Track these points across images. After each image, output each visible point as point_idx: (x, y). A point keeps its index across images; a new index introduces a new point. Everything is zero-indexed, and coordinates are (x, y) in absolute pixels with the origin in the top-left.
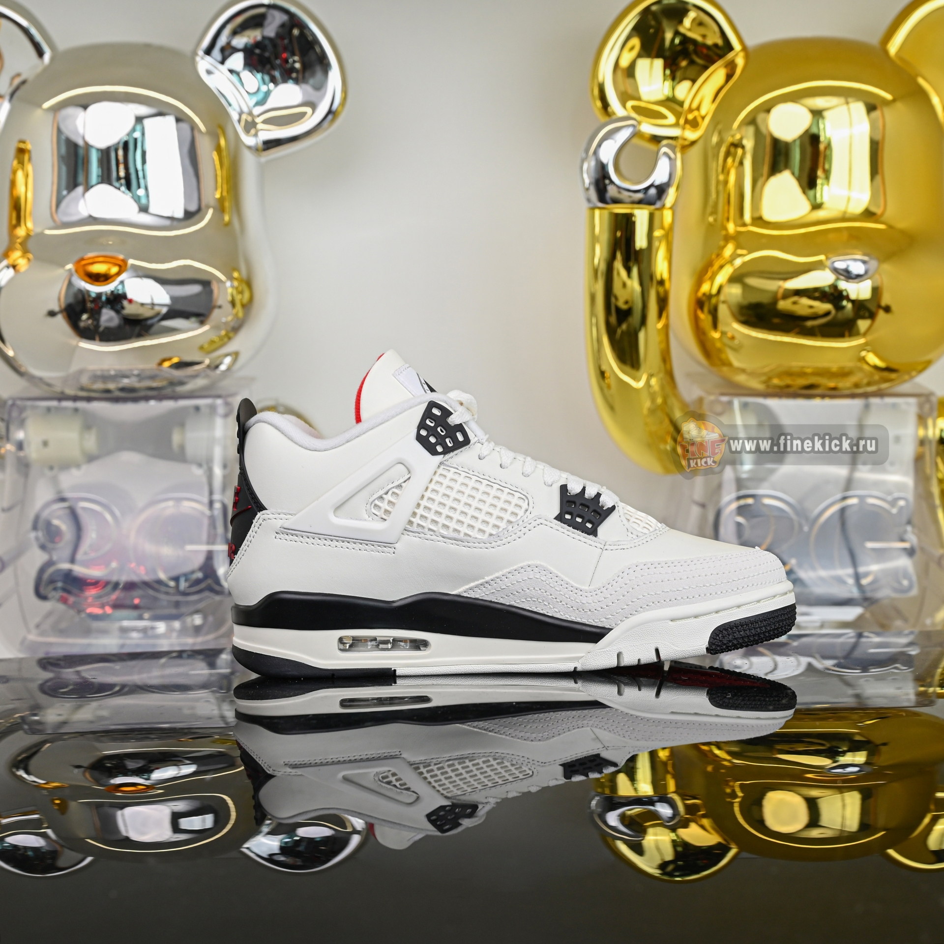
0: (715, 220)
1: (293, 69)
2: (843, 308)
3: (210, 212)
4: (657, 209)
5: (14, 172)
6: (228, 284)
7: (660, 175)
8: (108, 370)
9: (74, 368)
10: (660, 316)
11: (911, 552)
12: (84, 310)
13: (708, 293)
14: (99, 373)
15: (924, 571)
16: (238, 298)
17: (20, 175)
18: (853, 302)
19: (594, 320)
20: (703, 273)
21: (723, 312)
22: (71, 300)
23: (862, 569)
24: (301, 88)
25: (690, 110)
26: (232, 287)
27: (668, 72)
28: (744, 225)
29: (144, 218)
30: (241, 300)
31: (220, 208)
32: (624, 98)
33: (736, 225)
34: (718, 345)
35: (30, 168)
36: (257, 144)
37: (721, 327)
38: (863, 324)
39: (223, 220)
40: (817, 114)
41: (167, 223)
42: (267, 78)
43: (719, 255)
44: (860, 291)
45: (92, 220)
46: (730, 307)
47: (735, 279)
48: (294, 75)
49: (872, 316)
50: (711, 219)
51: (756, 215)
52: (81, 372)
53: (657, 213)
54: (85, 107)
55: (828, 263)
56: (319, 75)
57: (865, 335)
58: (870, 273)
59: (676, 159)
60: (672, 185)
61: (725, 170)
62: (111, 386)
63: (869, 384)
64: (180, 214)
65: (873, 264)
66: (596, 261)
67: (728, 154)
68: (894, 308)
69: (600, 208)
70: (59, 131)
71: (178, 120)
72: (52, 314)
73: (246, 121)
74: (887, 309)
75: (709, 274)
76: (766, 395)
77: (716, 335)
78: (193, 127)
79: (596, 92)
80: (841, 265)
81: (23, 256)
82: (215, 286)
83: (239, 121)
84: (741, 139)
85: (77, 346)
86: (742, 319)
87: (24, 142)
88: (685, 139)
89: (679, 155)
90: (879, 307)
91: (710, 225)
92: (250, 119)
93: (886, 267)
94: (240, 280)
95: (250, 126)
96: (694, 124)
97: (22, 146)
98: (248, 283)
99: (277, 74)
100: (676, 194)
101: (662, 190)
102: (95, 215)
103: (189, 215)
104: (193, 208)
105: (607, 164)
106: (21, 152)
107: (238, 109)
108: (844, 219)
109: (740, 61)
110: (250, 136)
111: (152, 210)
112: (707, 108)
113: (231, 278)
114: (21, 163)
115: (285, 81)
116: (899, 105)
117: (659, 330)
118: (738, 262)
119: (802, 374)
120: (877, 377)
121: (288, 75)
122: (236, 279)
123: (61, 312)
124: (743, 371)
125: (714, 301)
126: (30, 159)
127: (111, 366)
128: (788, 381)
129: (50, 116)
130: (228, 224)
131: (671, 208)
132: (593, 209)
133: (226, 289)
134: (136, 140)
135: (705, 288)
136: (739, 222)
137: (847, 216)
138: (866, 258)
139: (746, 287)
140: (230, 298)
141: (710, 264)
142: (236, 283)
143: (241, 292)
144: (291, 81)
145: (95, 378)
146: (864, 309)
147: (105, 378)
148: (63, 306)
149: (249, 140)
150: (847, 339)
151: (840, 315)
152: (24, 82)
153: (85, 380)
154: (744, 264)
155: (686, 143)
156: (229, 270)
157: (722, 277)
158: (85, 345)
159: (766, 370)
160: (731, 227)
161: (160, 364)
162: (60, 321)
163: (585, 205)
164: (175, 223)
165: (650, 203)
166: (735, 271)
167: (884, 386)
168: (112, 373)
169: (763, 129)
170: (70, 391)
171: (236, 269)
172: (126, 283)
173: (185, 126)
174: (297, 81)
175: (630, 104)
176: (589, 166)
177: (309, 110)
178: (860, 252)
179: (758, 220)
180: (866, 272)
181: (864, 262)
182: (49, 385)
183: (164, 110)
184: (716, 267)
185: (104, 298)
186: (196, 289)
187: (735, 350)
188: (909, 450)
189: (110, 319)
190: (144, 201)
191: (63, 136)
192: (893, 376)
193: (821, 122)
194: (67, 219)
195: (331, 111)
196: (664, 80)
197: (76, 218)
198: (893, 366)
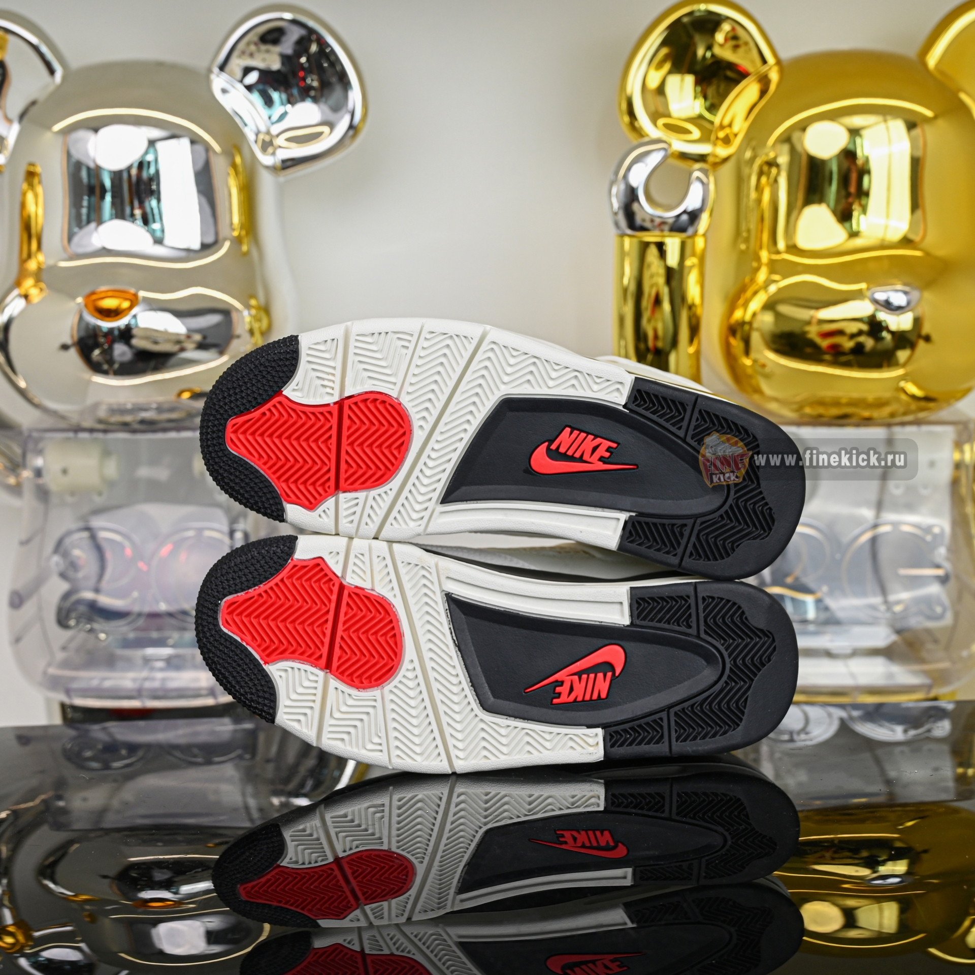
1: (310, 88)
2: (882, 339)
3: (227, 245)
4: (689, 237)
5: (24, 194)
6: (246, 313)
7: (692, 201)
8: (125, 404)
9: (90, 401)
10: (691, 341)
11: (944, 580)
12: (97, 345)
13: (741, 321)
14: (115, 407)
15: (958, 599)
16: (256, 326)
17: (30, 196)
18: (893, 333)
19: (623, 343)
21: (756, 339)
22: (83, 334)
23: (892, 598)
24: (319, 107)
25: (722, 127)
26: (250, 314)
27: (699, 89)
28: (778, 252)
29: (159, 250)
30: (260, 328)
31: (238, 241)
33: (770, 252)
34: (749, 371)
35: (39, 190)
36: (275, 163)
37: (753, 355)
38: (902, 355)
39: (241, 249)
40: (854, 132)
41: (183, 254)
42: (284, 96)
43: (753, 280)
45: (106, 252)
46: (763, 336)
47: (769, 306)
48: (312, 93)
49: (912, 346)
52: (96, 406)
53: (689, 242)
54: (96, 130)
56: (338, 91)
57: (904, 365)
59: (708, 184)
60: (705, 211)
61: (759, 188)
62: (128, 418)
63: (905, 414)
64: (196, 246)
65: (915, 295)
66: (626, 281)
67: (761, 173)
68: (934, 337)
69: (629, 236)
70: (69, 155)
71: (193, 142)
72: (65, 347)
73: (263, 141)
74: (927, 339)
75: (741, 301)
76: (799, 424)
77: (748, 362)
78: (208, 148)
79: (624, 106)
80: (881, 296)
81: (35, 286)
82: (234, 315)
83: (256, 142)
84: (775, 158)
85: (89, 382)
87: (32, 164)
88: (716, 156)
89: (712, 179)
90: (920, 336)
92: (267, 138)
94: (258, 308)
95: (267, 146)
96: (727, 141)
97: (32, 169)
98: (266, 309)
99: (295, 91)
100: (709, 220)
101: (694, 216)
102: (109, 246)
103: (206, 247)
104: (210, 239)
105: (637, 188)
106: (31, 175)
107: (255, 129)
109: (774, 76)
110: (268, 155)
111: (167, 241)
113: (248, 307)
114: (31, 186)
115: (303, 100)
116: (941, 122)
117: (690, 355)
118: (773, 289)
119: (836, 403)
120: (914, 406)
121: (305, 93)
122: (253, 307)
123: (74, 344)
125: (747, 327)
126: (40, 182)
127: (128, 400)
128: (821, 410)
129: (60, 140)
130: (246, 254)
131: (704, 235)
132: (623, 235)
133: (243, 318)
134: (149, 163)
135: (738, 315)
136: (773, 249)
137: (886, 243)
138: (907, 289)
139: (778, 316)
140: (247, 327)
141: (743, 289)
142: (253, 312)
143: (259, 320)
144: (309, 99)
145: (113, 411)
147: (123, 411)
148: (76, 338)
149: (267, 160)
150: (885, 369)
151: (880, 346)
152: (34, 103)
153: (102, 413)
156: (246, 297)
157: (756, 304)
158: (99, 379)
159: (798, 399)
161: (179, 394)
162: (73, 354)
163: (613, 232)
164: (192, 255)
165: (682, 230)
166: (770, 298)
167: (921, 415)
168: (129, 406)
169: (799, 148)
170: (87, 424)
171: (253, 296)
172: (139, 317)
173: (199, 148)
174: (315, 100)
175: (661, 122)
176: (618, 190)
179: (793, 248)
181: (906, 293)
182: (63, 417)
183: (177, 132)
184: (749, 293)
185: (116, 333)
186: (214, 319)
187: (767, 376)
188: (945, 474)
189: (123, 354)
190: (158, 234)
191: (73, 160)
192: (931, 405)
193: (858, 140)
194: (80, 250)
195: (351, 127)
196: (695, 98)
197: (89, 249)
198: (932, 394)
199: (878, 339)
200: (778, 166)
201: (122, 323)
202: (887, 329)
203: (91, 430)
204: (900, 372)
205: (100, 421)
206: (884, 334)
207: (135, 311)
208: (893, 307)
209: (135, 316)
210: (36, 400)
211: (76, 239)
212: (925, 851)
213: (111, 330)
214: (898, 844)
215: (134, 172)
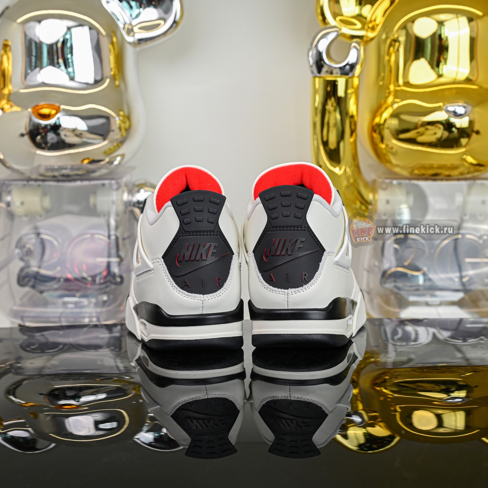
0: (384, 84)
2: (453, 132)
3: (108, 81)
4: (350, 78)
5: (2, 56)
6: (117, 118)
7: (352, 58)
8: (54, 166)
9: (36, 164)
10: (351, 135)
12: (38, 134)
13: (378, 123)
14: (49, 167)
16: (123, 125)
17: (5, 58)
18: (458, 129)
20: (376, 112)
21: (387, 133)
22: (31, 128)
24: (157, 10)
25: (371, 22)
26: (119, 119)
27: (358, 1)
28: (399, 86)
29: (72, 84)
30: (124, 127)
31: (113, 78)
32: (335, 15)
33: (395, 86)
34: (384, 151)
35: (10, 54)
36: (135, 41)
37: (385, 141)
38: (464, 141)
39: (115, 83)
40: (441, 23)
41: (84, 86)
42: (138, 4)
43: (385, 102)
44: (462, 123)
45: (44, 84)
46: (391, 132)
47: (393, 116)
48: (153, 3)
49: (469, 136)
50: (381, 83)
51: (406, 81)
52: (39, 167)
53: (350, 80)
54: (40, 22)
55: (444, 108)
56: (168, 2)
57: (465, 146)
58: (468, 113)
59: (360, 49)
60: (358, 64)
61: (389, 54)
62: (56, 174)
63: (468, 173)
65: (469, 108)
66: (316, 105)
67: (391, 45)
68: (481, 131)
69: (319, 77)
70: (26, 35)
71: (90, 29)
72: (22, 135)
73: (128, 28)
74: (478, 133)
75: (379, 113)
76: (410, 179)
77: (383, 146)
78: (99, 32)
79: (319, 11)
80: (451, 109)
81: (7, 103)
82: (111, 119)
83: (124, 29)
84: (398, 37)
85: (35, 154)
86: (397, 137)
87: (6, 40)
88: (367, 37)
89: (362, 47)
90: (473, 131)
91: (381, 87)
92: (130, 27)
93: (477, 109)
94: (124, 116)
95: (130, 31)
96: (373, 29)
97: (6, 43)
98: (128, 117)
99: (144, 2)
100: (361, 69)
101: (353, 67)
103: (97, 82)
104: (99, 78)
105: (322, 52)
106: (6, 46)
107: (123, 22)
108: (454, 82)
110: (130, 36)
111: (76, 79)
112: (380, 20)
113: (118, 115)
114: (6, 51)
115: (148, 6)
116: (486, 18)
117: (351, 143)
118: (396, 106)
119: (431, 167)
120: (472, 169)
121: (150, 3)
122: (121, 116)
123: (27, 134)
124: (398, 166)
125: (382, 127)
126: (10, 50)
127: (56, 164)
128: (423, 172)
129: (20, 27)
130: (118, 86)
131: (358, 77)
132: (315, 77)
133: (116, 121)
134: (67, 39)
135: (377, 120)
136: (396, 84)
137: (457, 81)
138: (465, 105)
139: (400, 120)
140: (118, 126)
141: (380, 107)
142: (121, 118)
143: (124, 123)
144: (152, 6)
145: (48, 169)
146: (464, 133)
147: (53, 170)
148: (28, 130)
149: (130, 39)
150: (455, 149)
151: (452, 136)
152: (7, 8)
153: (42, 171)
154: (399, 107)
155: (368, 39)
156: (118, 110)
157: (386, 114)
158: (40, 152)
159: (411, 165)
160: (392, 87)
161: (82, 161)
162: (27, 139)
163: (310, 76)
164: (89, 86)
165: (347, 74)
166: (394, 111)
167: (476, 174)
168: (56, 167)
169: (410, 32)
170: (34, 177)
171: (122, 110)
172: (61, 119)
173: (94, 32)
174: (155, 7)
175: (338, 18)
176: (313, 53)
177: (162, 22)
178: (462, 102)
179: (407, 84)
180: (466, 112)
181: (464, 107)
182: (22, 173)
183: (82, 23)
184: (383, 109)
185: (49, 127)
186: (101, 121)
187: (393, 154)
189: (52, 139)
190: (72, 75)
191: (28, 38)
192: (481, 168)
193: (443, 28)
194: (31, 84)
195: (175, 22)
196: (356, 5)
197: (36, 83)
198: (481, 163)
199: (450, 132)
200: (399, 42)
201: (52, 121)
202: (455, 126)
203: (36, 180)
204: (462, 150)
205: (41, 175)
206: (454, 129)
207: (58, 115)
208: (457, 115)
209: (58, 118)
210: (8, 165)
211: (29, 77)
213: (46, 126)
215: (60, 45)
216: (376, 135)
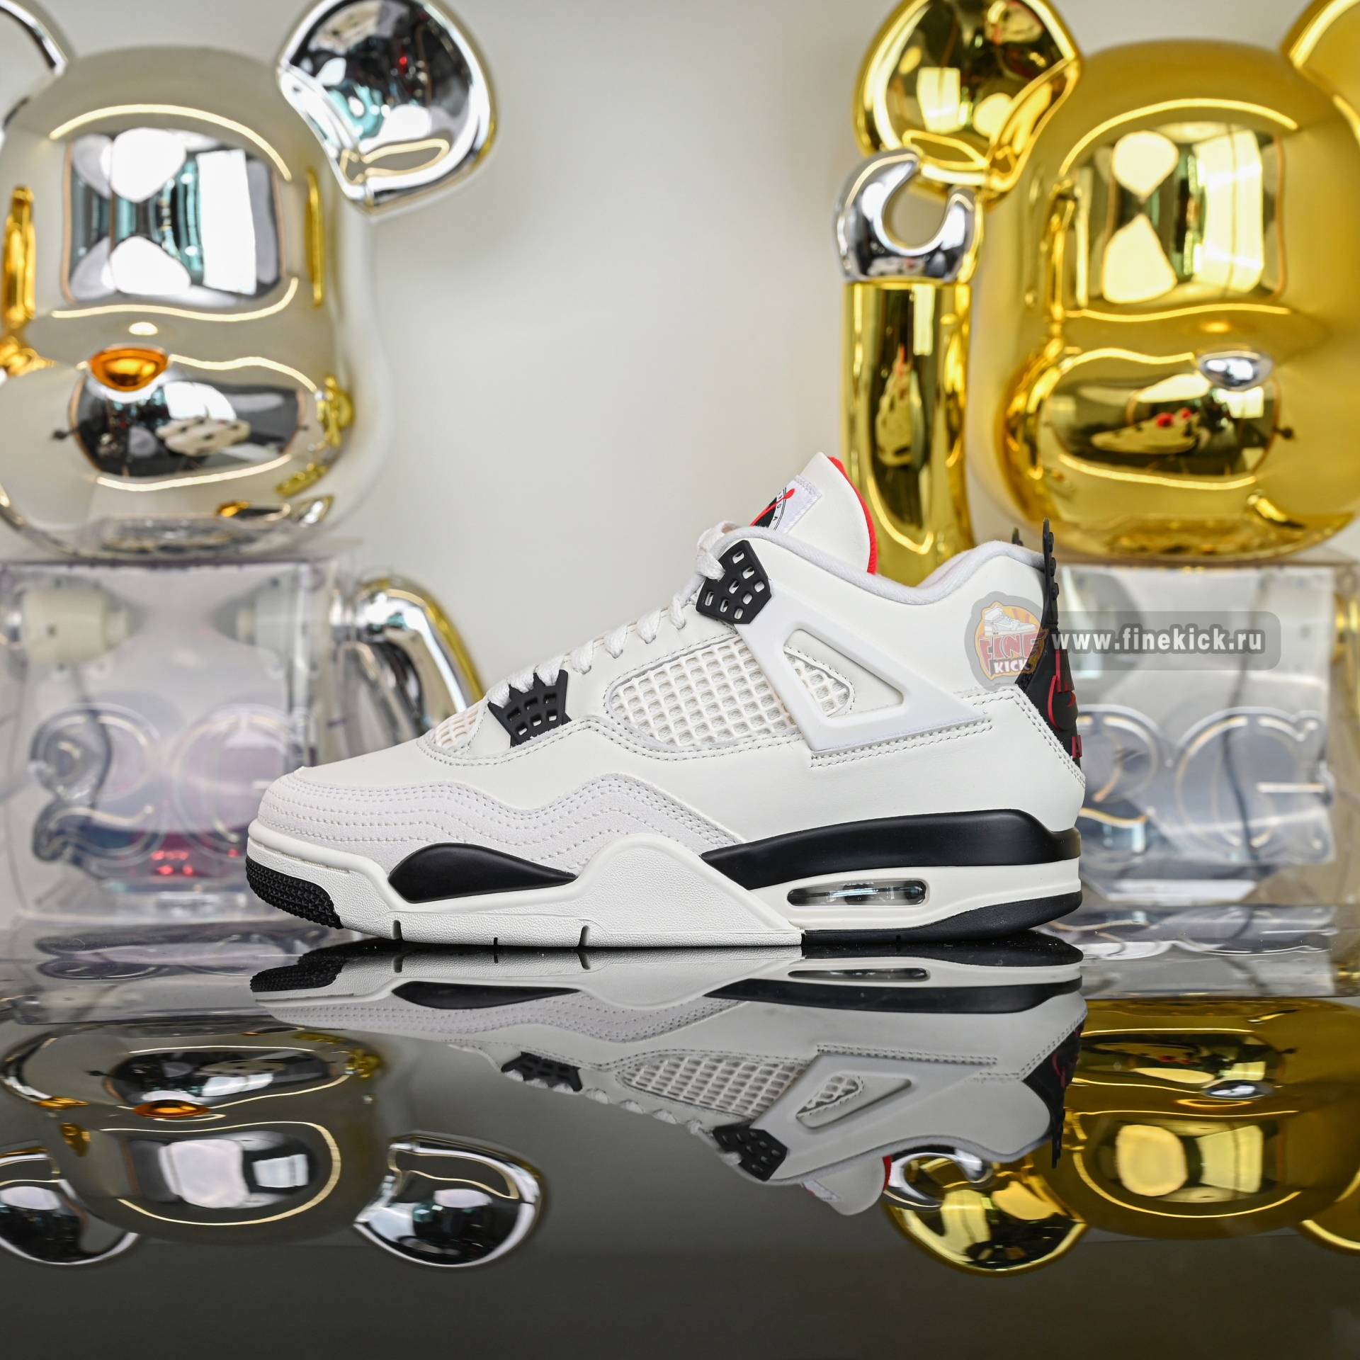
0: (1035, 300)
1: (416, 84)
2: (1222, 429)
3: (294, 284)
4: (948, 284)
5: (8, 236)
6: (319, 395)
7: (950, 235)
8: (143, 520)
9: (94, 516)
10: (951, 446)
11: (1325, 799)
12: (105, 430)
13: (1023, 412)
14: (129, 524)
15: (1345, 828)
16: (333, 416)
17: (16, 239)
18: (1236, 421)
19: (854, 456)
20: (1017, 381)
21: (1045, 438)
22: (86, 415)
23: (1255, 823)
24: (430, 111)
25: (1000, 146)
26: (324, 398)
27: (966, 90)
28: (1077, 308)
29: (198, 296)
30: (337, 420)
31: (309, 279)
32: (901, 125)
33: (1065, 308)
34: (1040, 489)
35: (30, 232)
36: (366, 195)
37: (1040, 461)
38: (1251, 456)
40: (1186, 149)
41: (230, 301)
43: (1039, 355)
44: (1246, 404)
46: (1056, 433)
47: (1062, 390)
48: (419, 93)
49: (1264, 443)
50: (1029, 298)
51: (1095, 292)
52: (103, 522)
53: (947, 290)
54: (113, 137)
55: (1199, 363)
56: (456, 91)
57: (1254, 471)
58: (1260, 378)
59: (973, 212)
60: (969, 250)
61: (1049, 236)
63: (1262, 546)
64: (249, 288)
65: (1266, 365)
66: (857, 369)
67: (1053, 210)
68: (1298, 432)
69: (862, 283)
70: (74, 174)
71: (249, 158)
72: (59, 436)
73: (349, 161)
74: (1288, 434)
75: (1023, 385)
76: (1109, 562)
77: (1036, 474)
78: (271, 168)
79: (862, 122)
80: (1217, 366)
81: (20, 353)
82: (301, 397)
83: (338, 160)
84: (1072, 188)
85: (96, 485)
86: (1075, 448)
87: (22, 189)
88: (991, 190)
89: (979, 209)
90: (1276, 430)
91: (1028, 309)
92: (354, 158)
93: (1286, 370)
94: (337, 391)
95: (355, 169)
96: (1002, 166)
97: (20, 195)
98: (349, 396)
99: (394, 89)
100: (975, 263)
101: (953, 257)
102: (126, 289)
103: (265, 290)
104: (268, 277)
105: (873, 220)
106: (19, 203)
107: (337, 143)
108: (1223, 299)
109: (1072, 75)
110: (356, 184)
111: (208, 281)
112: (1024, 143)
113: (323, 387)
115: (405, 101)
116: (1306, 136)
117: (950, 470)
118: (1068, 364)
119: (1162, 529)
120: (1273, 536)
121: (411, 93)
122: (330, 389)
123: (73, 431)
124: (1075, 526)
125: (1031, 421)
126: (31, 216)
127: (147, 513)
128: (1143, 541)
129: (61, 150)
130: (320, 305)
131: (968, 283)
132: (852, 284)
133: (315, 403)
134: (186, 187)
135: (1019, 403)
136: (1070, 302)
137: (1230, 294)
138: (1255, 356)
139: (1079, 400)
140: (320, 416)
141: (1026, 368)
142: (330, 395)
143: (338, 409)
144: (414, 101)
145: (124, 531)
146: (1252, 433)
147: (139, 531)
148: (75, 422)
149: (353, 191)
150: (1227, 477)
151: (1217, 441)
152: (24, 102)
153: (109, 535)
154: (1076, 369)
155: (993, 195)
156: (322, 373)
157: (1043, 388)
158: (108, 482)
159: (1111, 525)
160: (1058, 311)
161: (220, 511)
162: (71, 445)
163: (842, 281)
164: (243, 302)
165: (936, 275)
166: (1063, 377)
167: (1284, 549)
168: (149, 524)
169: (1105, 174)
170: (87, 551)
171: (331, 374)
172: (166, 389)
173: (258, 167)
174: (423, 102)
175: (909, 135)
176: (847, 222)
177: (442, 144)
178: (1247, 347)
179: (1098, 300)
180: (1255, 376)
181: (1252, 362)
183: (229, 142)
184: (1034, 372)
185: (134, 412)
186: (272, 401)
187: (1065, 496)
188: (1322, 647)
189: (143, 444)
190: (196, 266)
191: (81, 184)
192: (1297, 534)
193: (1191, 161)
194: (84, 295)
195: (473, 151)
196: (961, 102)
197: (98, 293)
198: (1297, 519)
199: (1216, 430)
200: (1076, 200)
202: (1227, 415)
203: (94, 562)
204: (1248, 481)
205: (106, 548)
206: (1224, 422)
207: (162, 379)
208: (1234, 381)
209: (160, 388)
210: (19, 520)
212: (1291, 1051)
213: (127, 407)
214: (1251, 1041)
215: (166, 200)
216: (1016, 446)
